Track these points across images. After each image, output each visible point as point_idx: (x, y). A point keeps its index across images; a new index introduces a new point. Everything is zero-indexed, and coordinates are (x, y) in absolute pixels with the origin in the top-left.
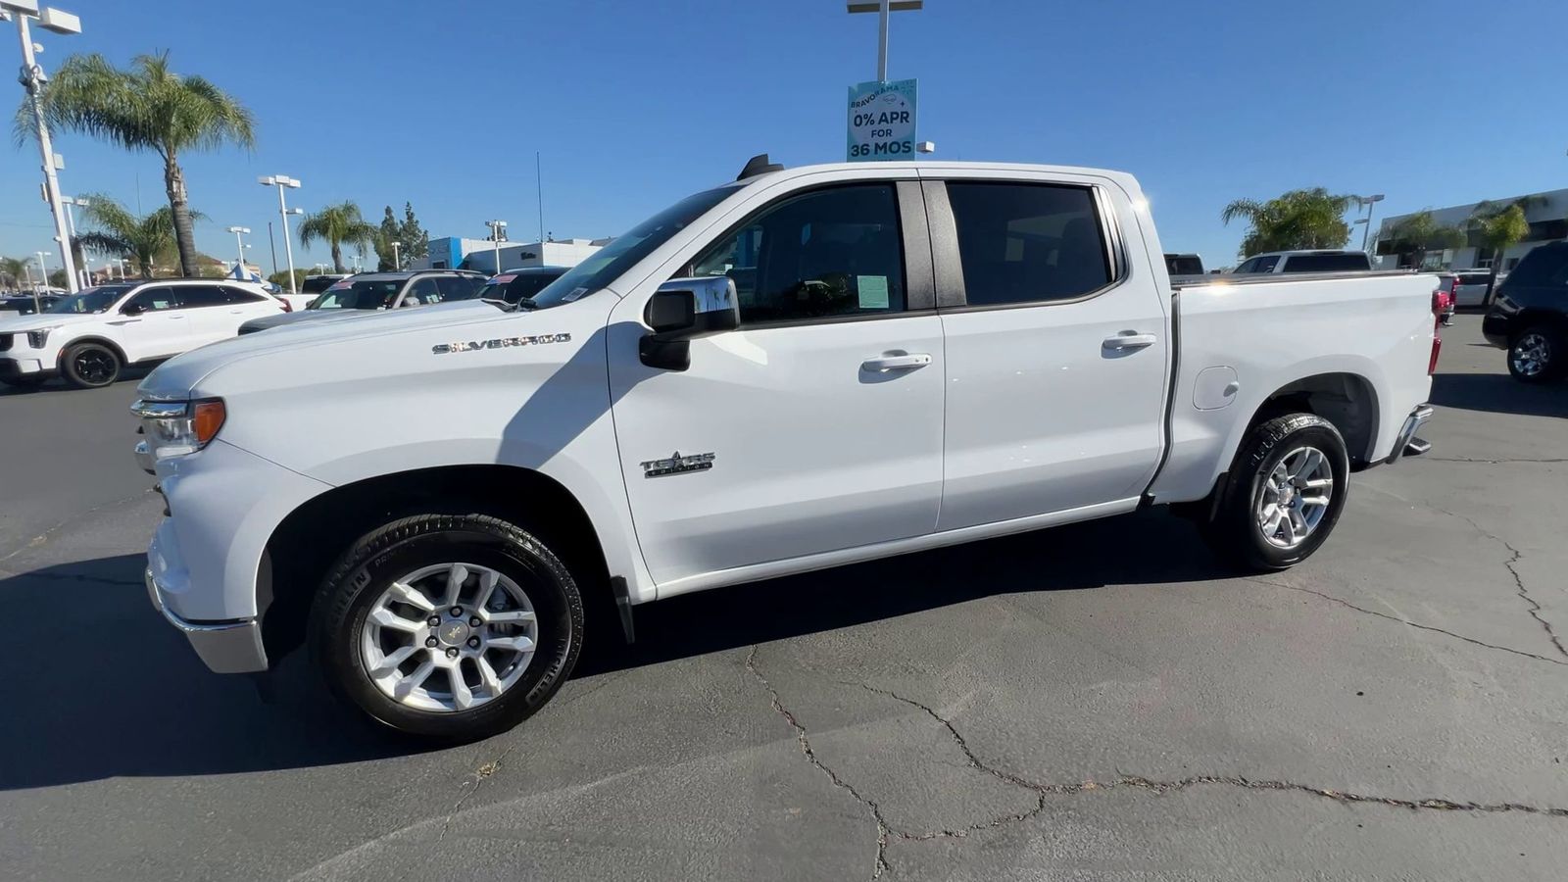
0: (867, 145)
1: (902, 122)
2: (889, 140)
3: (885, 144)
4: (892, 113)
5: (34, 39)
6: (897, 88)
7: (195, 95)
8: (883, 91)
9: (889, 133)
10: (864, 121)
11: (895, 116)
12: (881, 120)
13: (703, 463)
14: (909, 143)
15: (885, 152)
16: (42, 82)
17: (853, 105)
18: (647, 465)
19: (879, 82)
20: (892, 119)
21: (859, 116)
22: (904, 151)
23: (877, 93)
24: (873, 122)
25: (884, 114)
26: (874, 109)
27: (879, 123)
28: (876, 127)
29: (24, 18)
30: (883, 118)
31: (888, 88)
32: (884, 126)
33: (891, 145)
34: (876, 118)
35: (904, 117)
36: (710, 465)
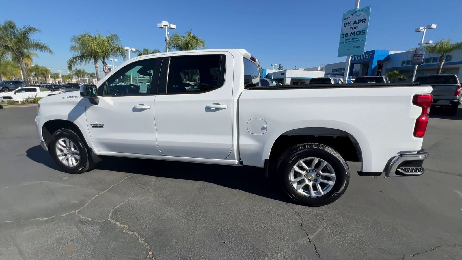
0: (348, 33)
1: (362, 23)
2: (356, 30)
3: (354, 32)
4: (359, 20)
5: (168, 31)
6: (362, 10)
7: (193, 39)
8: (356, 12)
9: (357, 28)
10: (348, 24)
11: (360, 21)
12: (354, 23)
13: (102, 126)
14: (365, 30)
15: (354, 35)
16: (168, 40)
17: (344, 19)
18: (91, 125)
19: (355, 9)
20: (359, 22)
21: (346, 23)
22: (362, 34)
23: (354, 13)
24: (351, 25)
25: (355, 21)
26: (352, 20)
27: (353, 24)
28: (352, 26)
29: (167, 27)
30: (355, 22)
31: (358, 11)
32: (355, 25)
33: (357, 32)
34: (352, 23)
35: (364, 21)
36: (103, 127)
